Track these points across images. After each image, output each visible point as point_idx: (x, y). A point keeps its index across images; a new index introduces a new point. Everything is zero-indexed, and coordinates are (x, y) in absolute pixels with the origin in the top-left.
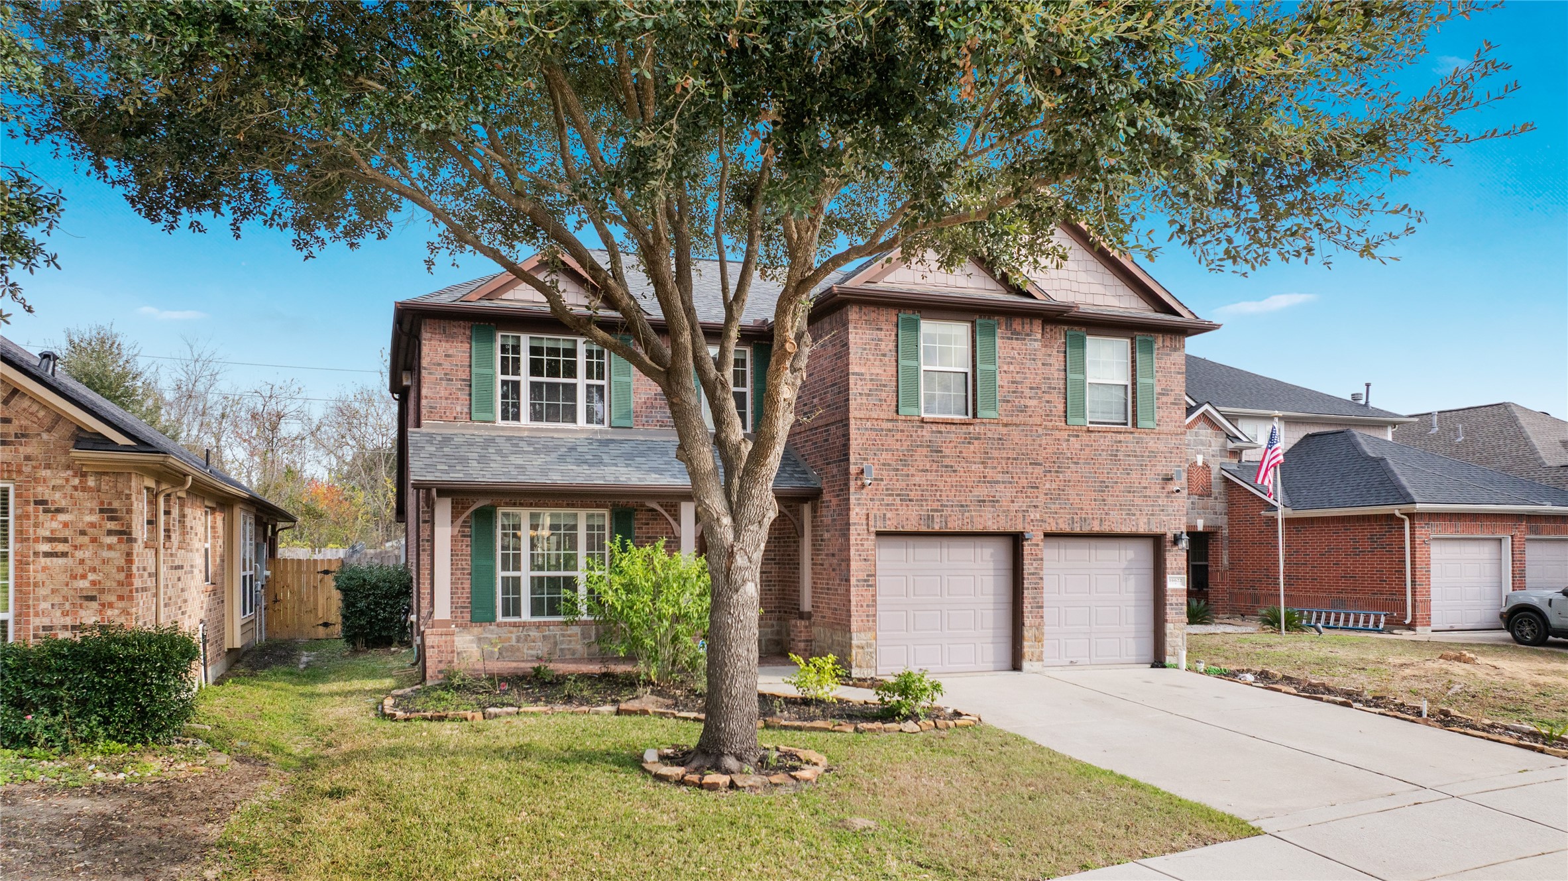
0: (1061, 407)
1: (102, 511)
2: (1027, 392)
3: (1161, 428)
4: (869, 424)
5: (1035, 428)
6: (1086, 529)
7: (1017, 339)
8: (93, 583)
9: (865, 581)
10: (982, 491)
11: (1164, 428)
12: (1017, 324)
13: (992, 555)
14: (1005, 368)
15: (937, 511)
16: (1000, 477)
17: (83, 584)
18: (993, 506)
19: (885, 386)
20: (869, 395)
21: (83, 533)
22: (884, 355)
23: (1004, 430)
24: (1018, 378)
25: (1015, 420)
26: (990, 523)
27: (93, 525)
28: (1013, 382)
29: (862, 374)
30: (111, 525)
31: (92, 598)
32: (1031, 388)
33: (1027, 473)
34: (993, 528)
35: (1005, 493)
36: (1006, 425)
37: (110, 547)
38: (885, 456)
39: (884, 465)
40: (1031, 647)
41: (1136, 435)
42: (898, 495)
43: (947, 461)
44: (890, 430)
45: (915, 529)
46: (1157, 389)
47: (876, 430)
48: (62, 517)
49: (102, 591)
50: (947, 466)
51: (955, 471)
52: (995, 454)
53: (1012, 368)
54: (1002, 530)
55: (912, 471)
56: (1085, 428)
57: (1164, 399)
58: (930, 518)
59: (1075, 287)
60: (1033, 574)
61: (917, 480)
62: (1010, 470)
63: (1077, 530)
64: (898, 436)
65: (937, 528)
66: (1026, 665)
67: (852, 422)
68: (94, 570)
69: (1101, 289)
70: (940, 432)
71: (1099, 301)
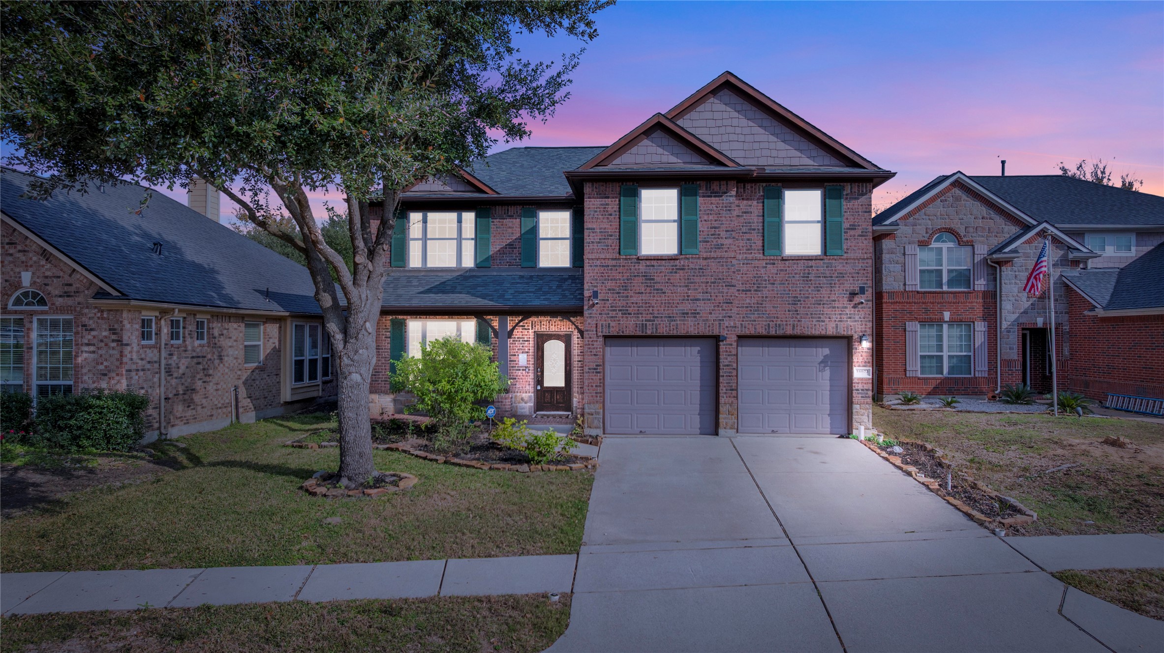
0: (760, 243)
1: (110, 330)
2: (723, 234)
3: (849, 255)
4: (598, 263)
5: (729, 260)
6: (780, 332)
7: (715, 196)
8: (106, 367)
9: (595, 369)
10: (687, 307)
11: (851, 255)
12: (715, 186)
13: (699, 352)
14: (706, 218)
15: (649, 321)
16: (700, 296)
17: (101, 367)
18: (695, 317)
19: (611, 236)
20: (599, 243)
21: (102, 341)
22: (611, 215)
23: (704, 263)
24: (716, 224)
25: (713, 255)
26: (692, 329)
27: (106, 337)
28: (712, 228)
29: (594, 229)
30: (114, 337)
31: (105, 375)
32: (727, 231)
33: (722, 292)
34: (693, 331)
35: (703, 307)
36: (706, 259)
37: (113, 348)
38: (610, 284)
39: (609, 290)
40: (725, 418)
41: (826, 261)
42: (620, 310)
43: (657, 286)
44: (614, 266)
45: (633, 334)
46: (846, 225)
47: (603, 266)
48: (93, 333)
49: (109, 371)
50: (657, 290)
51: (664, 293)
52: (697, 279)
53: (711, 217)
54: (701, 334)
55: (631, 293)
56: (780, 258)
57: (852, 232)
58: (644, 326)
59: (774, 153)
60: (728, 366)
61: (634, 300)
62: (709, 290)
63: (773, 333)
64: (620, 269)
65: (649, 333)
66: (721, 431)
67: (586, 261)
68: (106, 360)
69: (798, 154)
70: (653, 266)
71: (795, 162)
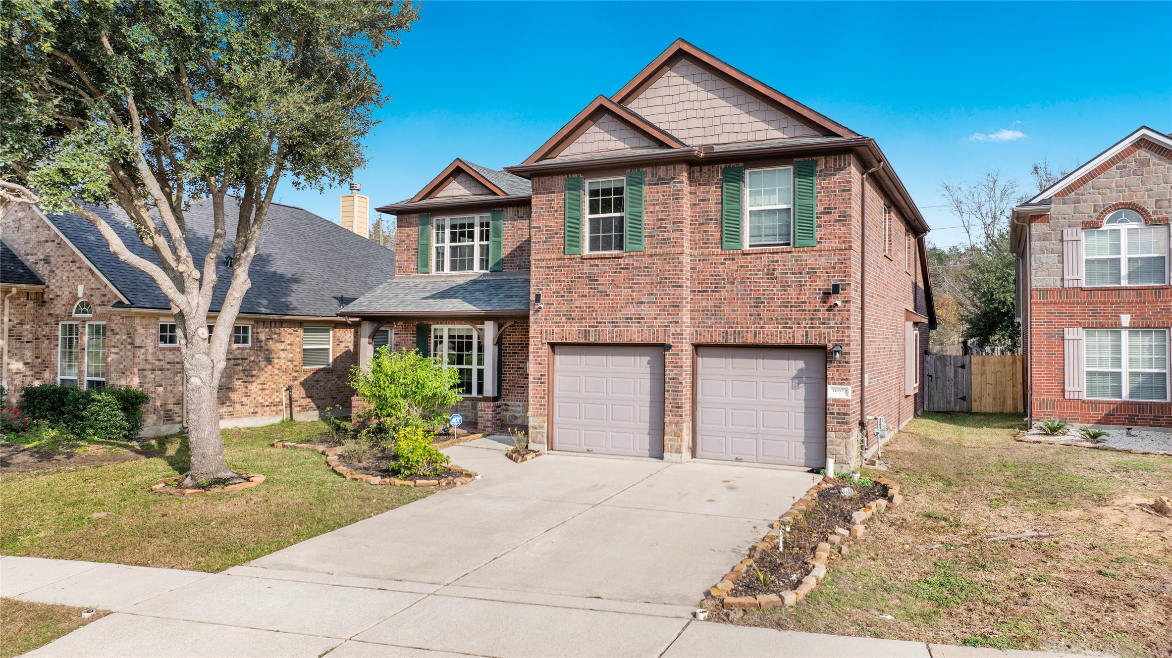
0: (717, 235)
1: (128, 334)
2: (670, 227)
3: (822, 246)
4: (543, 264)
5: (676, 256)
6: (739, 341)
7: (662, 184)
9: (539, 379)
10: (631, 311)
11: (825, 245)
12: (662, 171)
13: (649, 362)
14: (652, 209)
15: (593, 327)
16: (644, 299)
17: (122, 366)
18: (639, 322)
19: (557, 234)
20: (545, 242)
21: (122, 344)
22: (556, 211)
23: (650, 260)
24: (661, 215)
25: (659, 251)
26: (636, 336)
27: (125, 340)
28: (658, 220)
29: (539, 227)
30: (129, 340)
31: (124, 373)
32: (674, 223)
33: (669, 294)
34: (637, 340)
35: (647, 311)
36: (651, 256)
37: (129, 350)
38: (554, 287)
39: (554, 293)
40: (670, 440)
41: (794, 254)
42: (564, 315)
43: (600, 288)
44: (559, 267)
45: (575, 341)
46: (821, 209)
47: (548, 267)
48: (118, 337)
49: (126, 370)
50: (601, 292)
51: (608, 295)
52: (642, 280)
53: (657, 208)
54: (645, 342)
55: (575, 296)
56: (740, 252)
57: (826, 217)
58: (587, 333)
59: (737, 128)
60: (674, 379)
61: (578, 303)
62: (655, 292)
63: (731, 341)
64: (564, 270)
65: (592, 340)
66: (666, 455)
67: (533, 262)
68: (125, 360)
69: (764, 126)
70: (597, 265)
71: (761, 136)
